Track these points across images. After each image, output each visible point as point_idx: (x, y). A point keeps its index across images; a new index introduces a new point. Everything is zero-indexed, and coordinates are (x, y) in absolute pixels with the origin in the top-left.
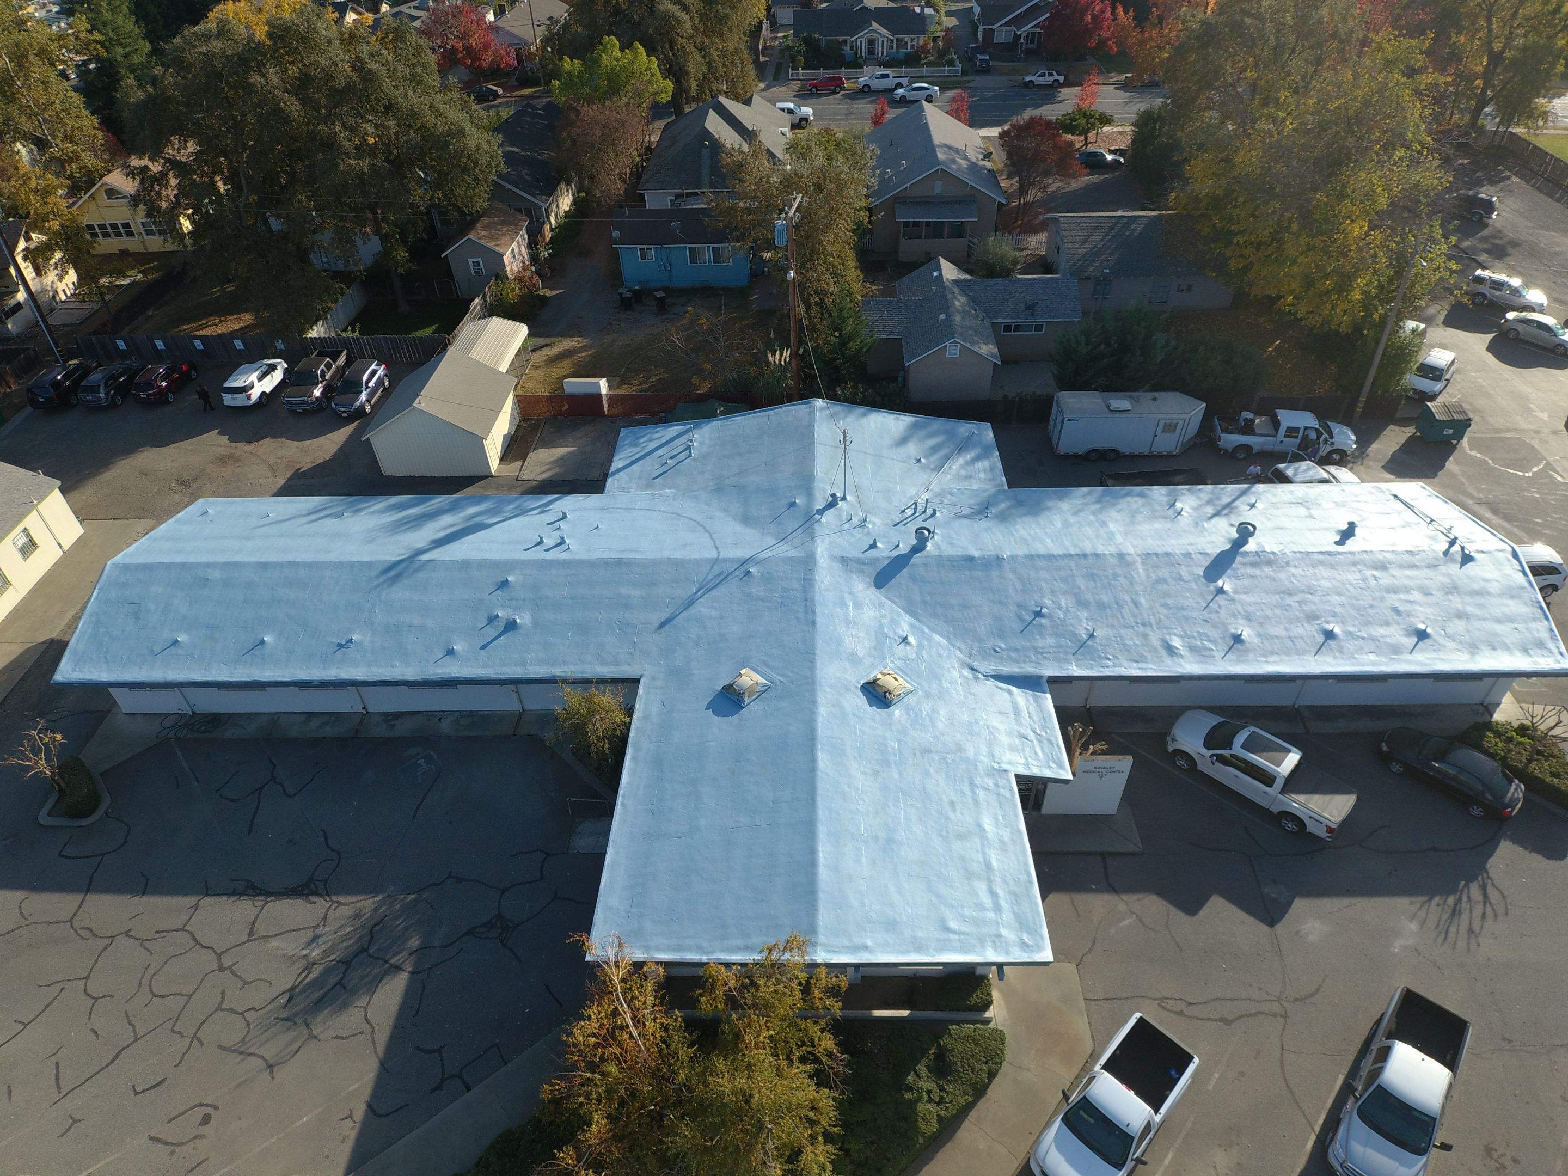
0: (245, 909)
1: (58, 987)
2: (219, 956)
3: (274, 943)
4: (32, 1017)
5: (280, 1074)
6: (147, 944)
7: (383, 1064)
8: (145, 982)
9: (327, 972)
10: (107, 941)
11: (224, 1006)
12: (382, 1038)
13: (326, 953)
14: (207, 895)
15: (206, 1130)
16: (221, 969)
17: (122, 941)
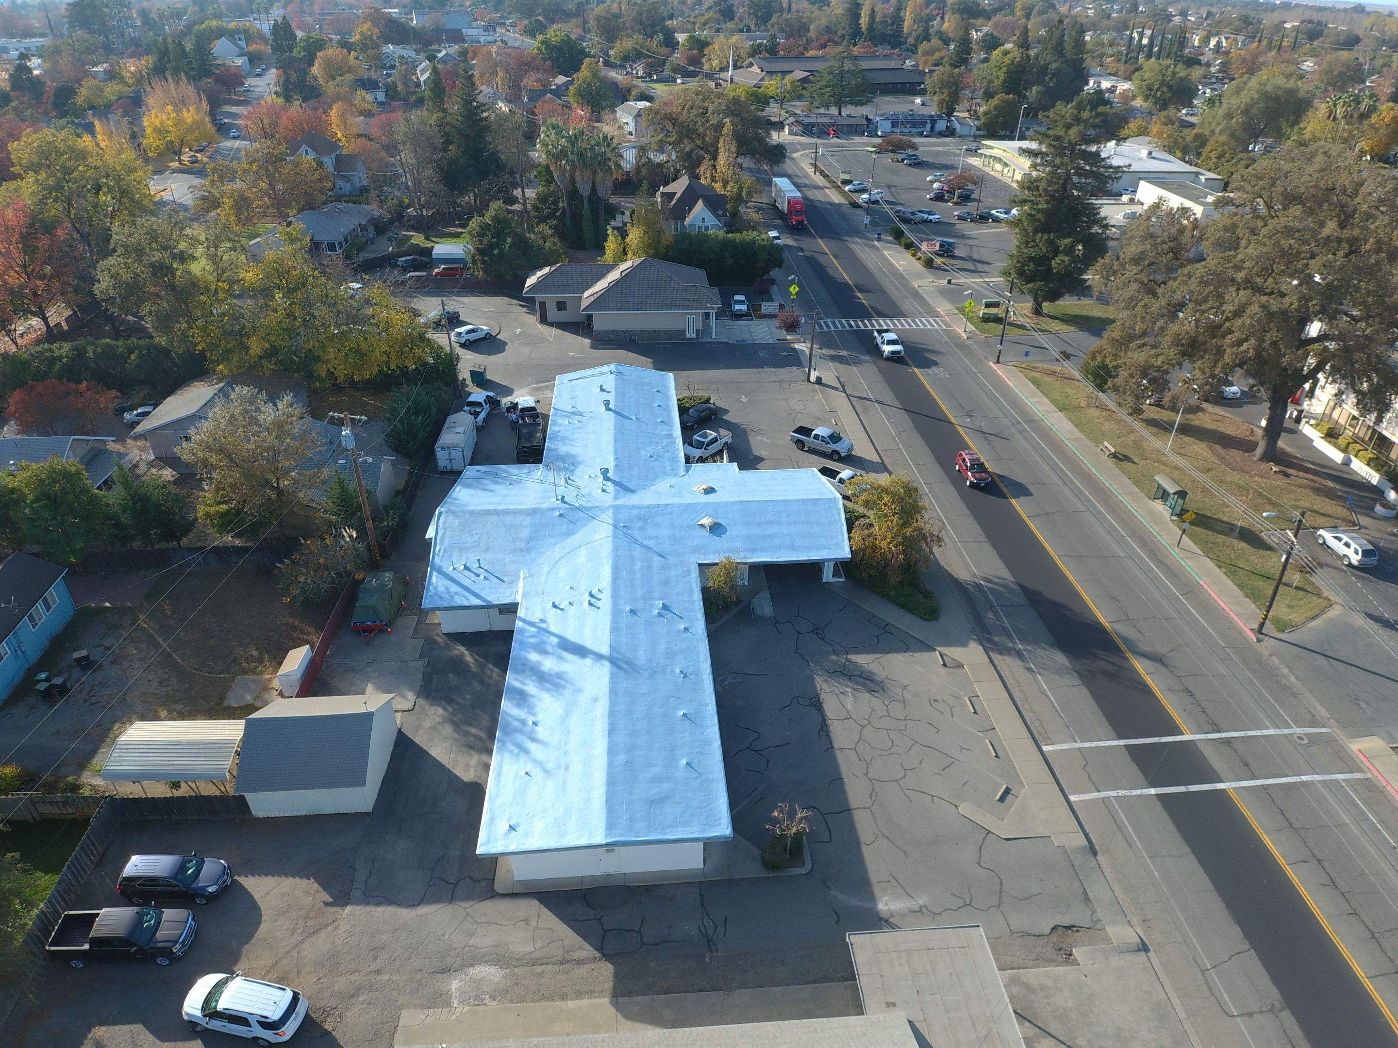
0: (836, 728)
1: (907, 792)
2: (863, 727)
3: (849, 707)
4: (927, 796)
5: (906, 683)
6: (869, 762)
7: (888, 653)
8: (888, 753)
9: (857, 683)
10: (874, 782)
11: (886, 714)
12: (879, 656)
13: (848, 686)
14: (832, 747)
15: (939, 699)
16: (870, 723)
17: (871, 775)
